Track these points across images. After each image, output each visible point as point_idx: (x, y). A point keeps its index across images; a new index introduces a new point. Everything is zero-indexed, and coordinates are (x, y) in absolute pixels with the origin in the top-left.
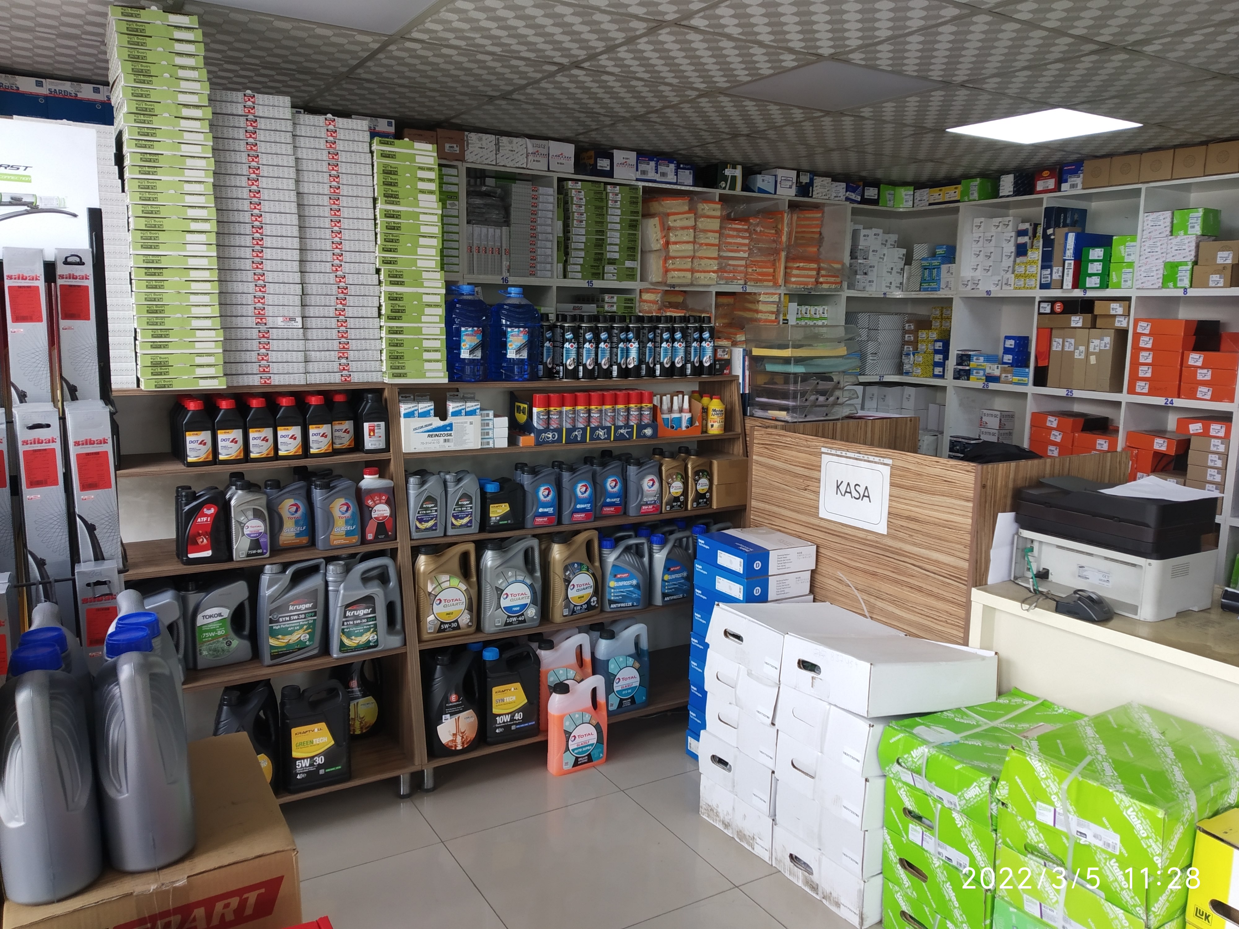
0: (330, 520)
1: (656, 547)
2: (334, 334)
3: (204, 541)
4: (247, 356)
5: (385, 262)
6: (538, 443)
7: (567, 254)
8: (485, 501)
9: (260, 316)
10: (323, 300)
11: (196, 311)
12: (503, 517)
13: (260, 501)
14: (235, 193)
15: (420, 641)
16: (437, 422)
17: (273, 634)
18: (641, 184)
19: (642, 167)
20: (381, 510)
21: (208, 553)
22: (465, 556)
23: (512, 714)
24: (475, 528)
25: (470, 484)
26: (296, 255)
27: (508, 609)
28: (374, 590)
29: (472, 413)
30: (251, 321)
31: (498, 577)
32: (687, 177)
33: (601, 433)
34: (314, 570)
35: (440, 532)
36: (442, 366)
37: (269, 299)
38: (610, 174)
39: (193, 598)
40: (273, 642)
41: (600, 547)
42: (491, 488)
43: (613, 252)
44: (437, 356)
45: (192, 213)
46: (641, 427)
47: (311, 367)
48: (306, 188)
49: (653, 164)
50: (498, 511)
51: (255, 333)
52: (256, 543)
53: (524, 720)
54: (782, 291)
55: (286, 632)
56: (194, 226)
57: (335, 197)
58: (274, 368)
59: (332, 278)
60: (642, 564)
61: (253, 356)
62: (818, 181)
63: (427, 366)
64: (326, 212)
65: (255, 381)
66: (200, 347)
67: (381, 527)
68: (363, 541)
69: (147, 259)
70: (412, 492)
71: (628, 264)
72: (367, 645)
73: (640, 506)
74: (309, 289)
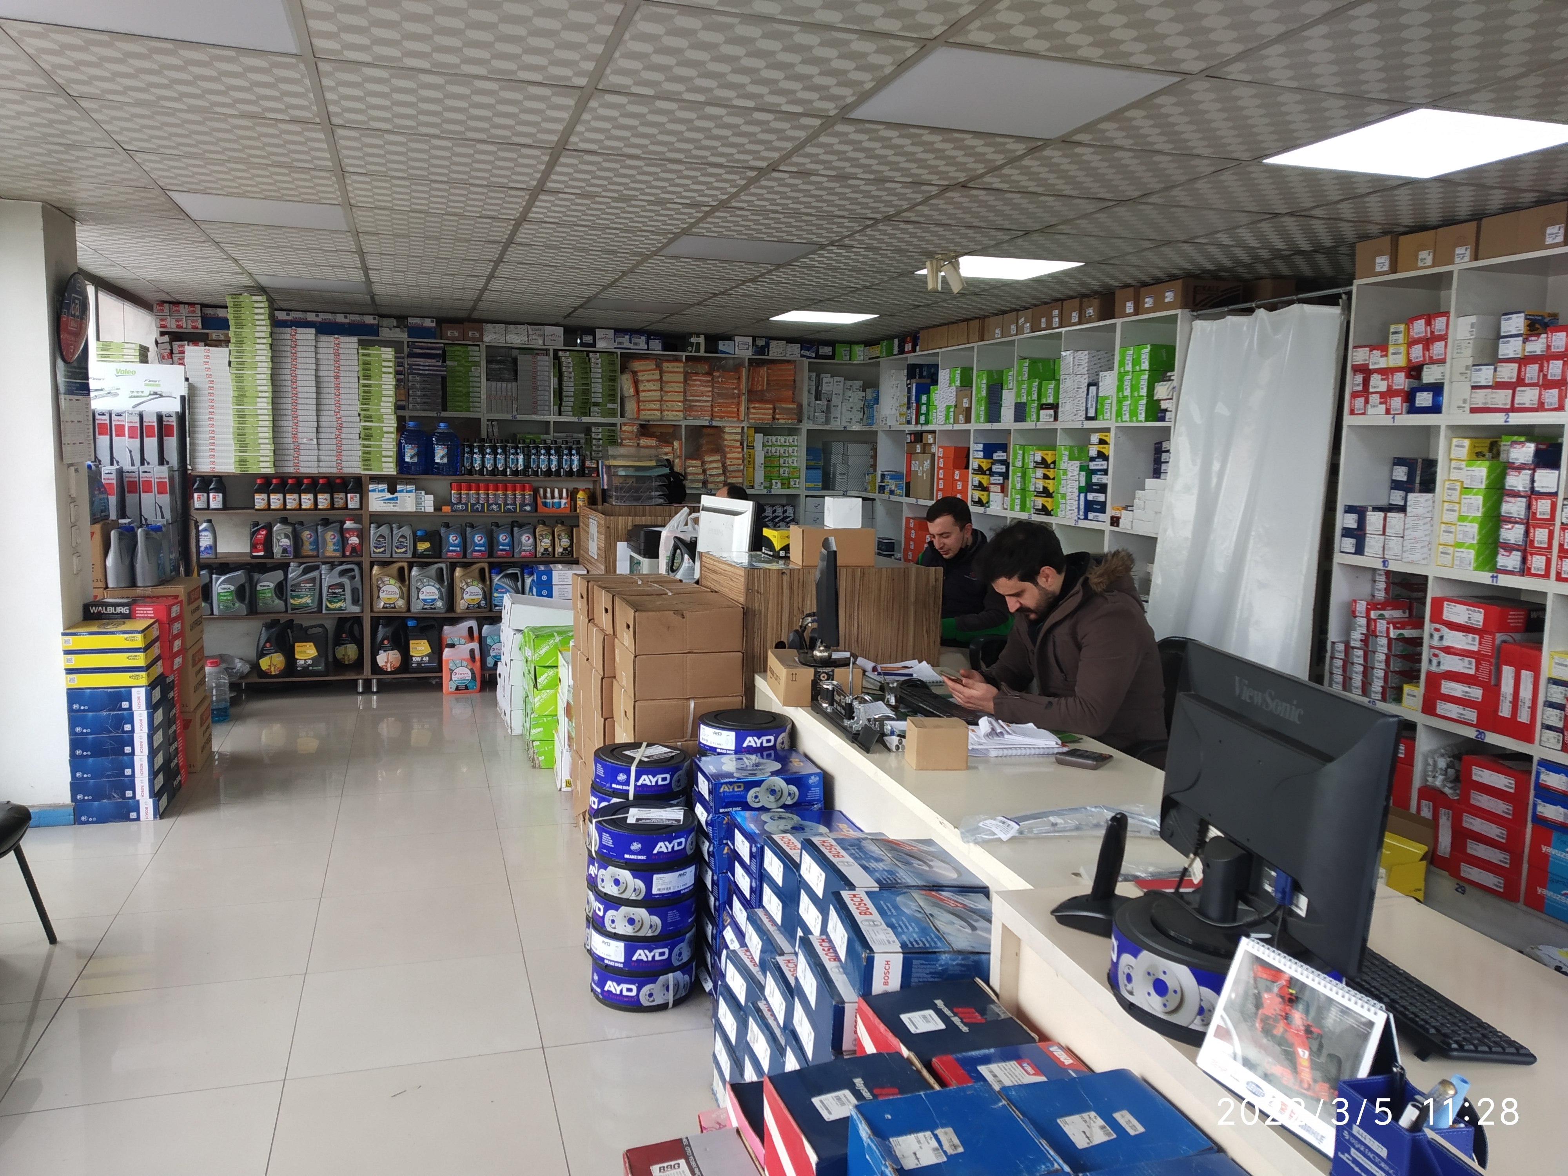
0: (324, 540)
1: (526, 576)
2: (334, 447)
3: (260, 547)
4: (288, 458)
5: (363, 410)
6: (453, 511)
7: (561, 399)
8: (416, 540)
9: (295, 438)
10: (329, 430)
11: (261, 435)
12: (426, 550)
13: (289, 529)
14: (283, 377)
15: (372, 611)
16: (389, 496)
17: (293, 597)
18: (619, 351)
19: (619, 339)
20: (354, 540)
21: (262, 554)
22: (401, 569)
23: (422, 657)
24: (409, 555)
25: (406, 531)
26: (314, 407)
27: (424, 600)
28: (345, 580)
29: (411, 491)
30: (290, 440)
31: (417, 581)
32: (656, 346)
33: (495, 507)
34: (317, 568)
35: (388, 555)
36: (393, 465)
37: (300, 429)
38: (594, 345)
39: (256, 576)
40: (292, 601)
41: (490, 573)
42: (419, 533)
43: (597, 398)
44: (391, 460)
45: (259, 388)
46: (523, 505)
47: (321, 464)
48: (321, 373)
49: (627, 337)
50: (423, 546)
51: (292, 446)
52: (285, 551)
53: (429, 662)
54: (745, 424)
55: (299, 597)
56: (260, 395)
57: (337, 377)
58: (301, 464)
59: (334, 419)
60: (517, 586)
61: (291, 458)
62: (773, 344)
63: (384, 465)
64: (332, 385)
65: (291, 470)
66: (262, 453)
67: (354, 549)
68: (344, 556)
69: (238, 410)
70: (372, 532)
71: (610, 406)
72: (340, 609)
73: (520, 552)
74: (321, 424)
